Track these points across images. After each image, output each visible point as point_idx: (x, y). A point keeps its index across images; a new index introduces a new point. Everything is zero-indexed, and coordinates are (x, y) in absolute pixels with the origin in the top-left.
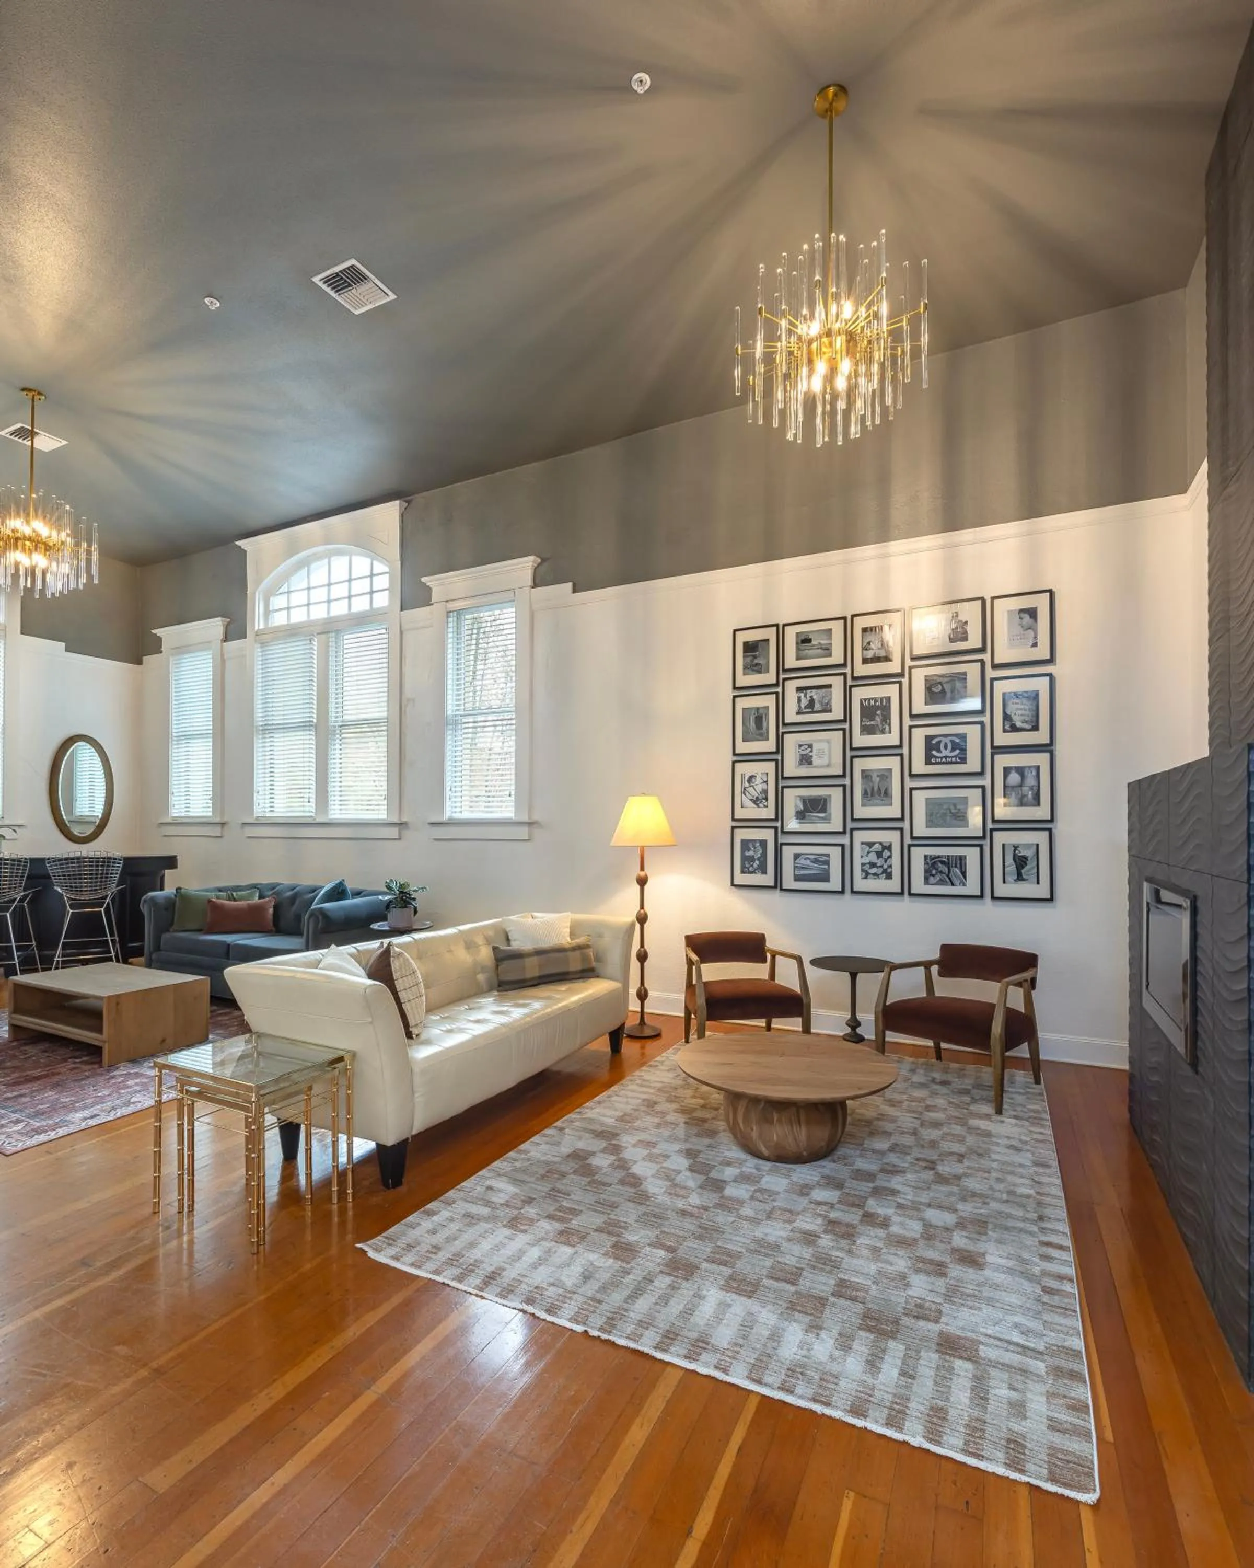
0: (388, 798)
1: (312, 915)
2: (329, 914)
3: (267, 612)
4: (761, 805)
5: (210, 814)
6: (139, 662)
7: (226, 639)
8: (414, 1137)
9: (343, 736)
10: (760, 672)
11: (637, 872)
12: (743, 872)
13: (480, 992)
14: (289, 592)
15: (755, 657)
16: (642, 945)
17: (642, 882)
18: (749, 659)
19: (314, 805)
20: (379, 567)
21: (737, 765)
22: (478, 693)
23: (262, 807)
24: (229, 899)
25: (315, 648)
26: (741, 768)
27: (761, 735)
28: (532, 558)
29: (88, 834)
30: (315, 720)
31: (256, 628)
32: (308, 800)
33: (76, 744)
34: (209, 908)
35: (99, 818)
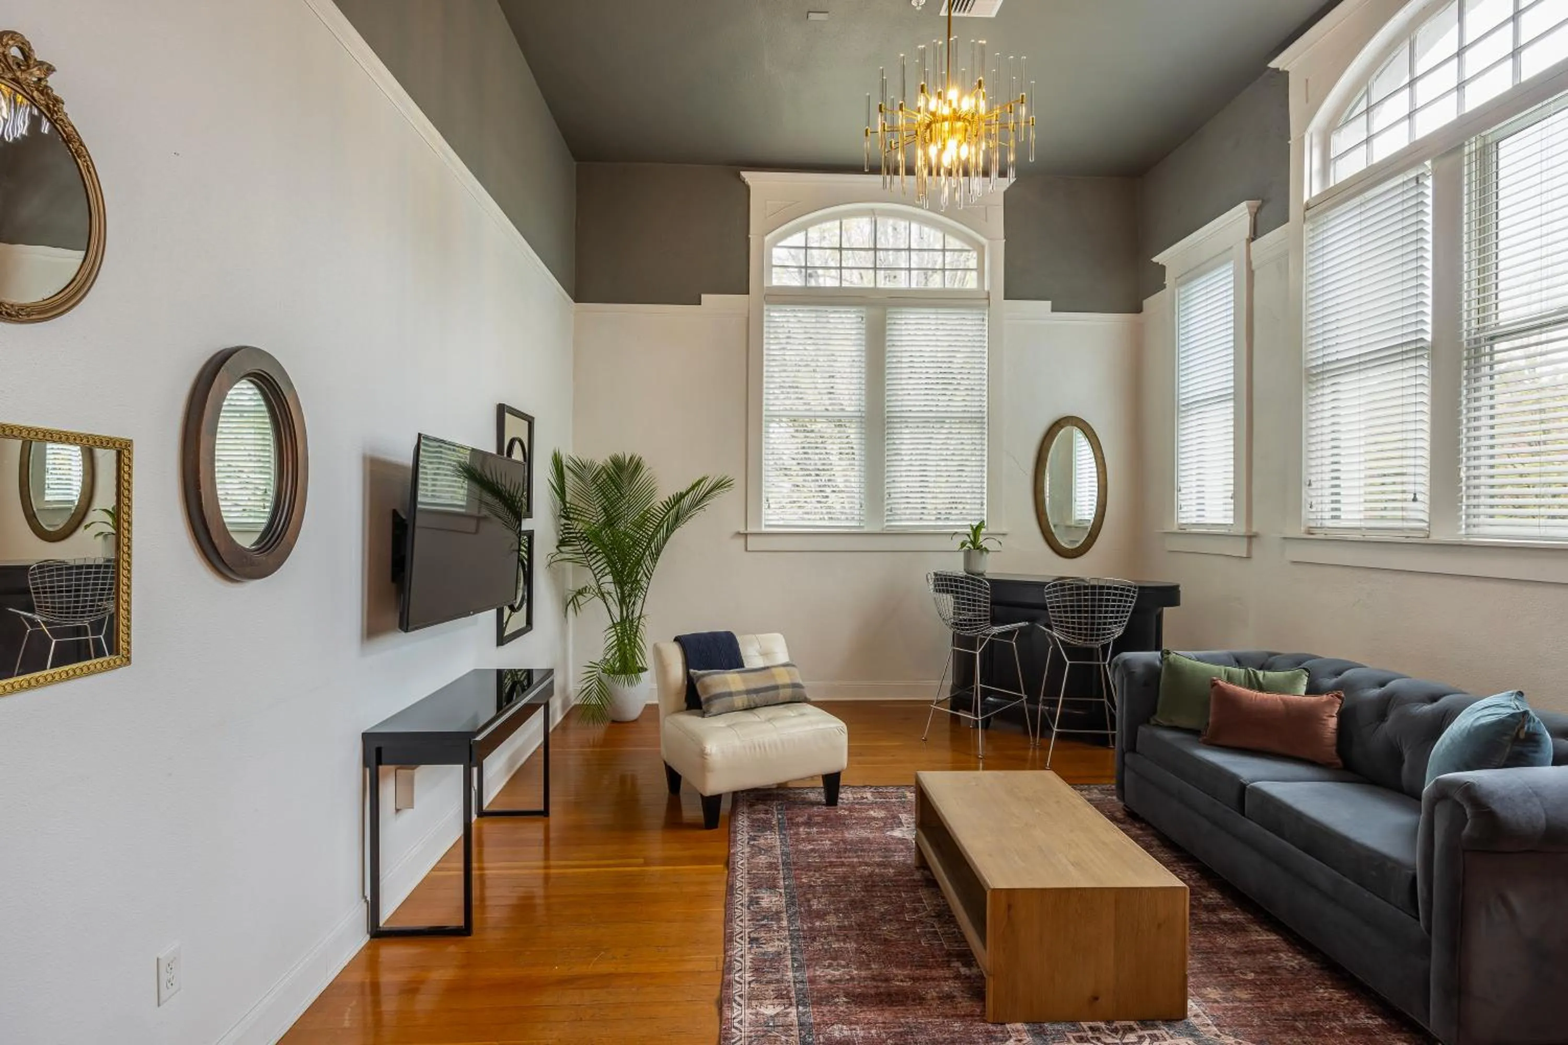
3: (1326, 165)
5: (1231, 521)
6: (1138, 309)
7: (1255, 234)
9: (1499, 356)
14: (1368, 110)
19: (1426, 507)
23: (1318, 512)
24: (1251, 686)
25: (1429, 191)
29: (1078, 545)
30: (1428, 337)
31: (1306, 198)
32: (1412, 496)
33: (1063, 430)
34: (1212, 697)
35: (1089, 525)
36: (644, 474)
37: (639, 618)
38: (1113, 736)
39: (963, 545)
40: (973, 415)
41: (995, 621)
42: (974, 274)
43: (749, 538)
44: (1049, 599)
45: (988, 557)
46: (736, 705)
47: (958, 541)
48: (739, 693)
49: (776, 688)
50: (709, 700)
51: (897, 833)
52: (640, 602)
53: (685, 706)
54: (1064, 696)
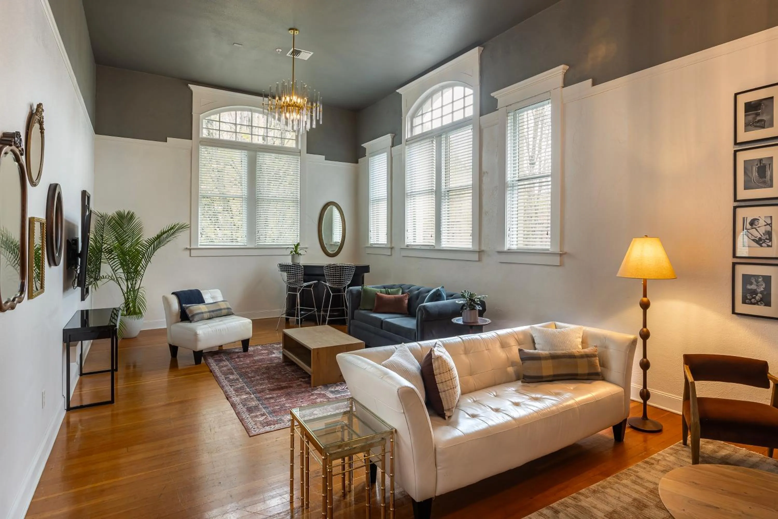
0: (473, 235)
1: (420, 309)
2: (428, 309)
3: (412, 127)
4: (764, 245)
5: (386, 243)
6: (357, 162)
7: (393, 146)
8: (436, 497)
9: (450, 197)
10: (763, 127)
11: (640, 297)
12: (744, 302)
13: (507, 381)
14: (422, 114)
15: (758, 115)
16: (645, 356)
17: (645, 306)
18: (750, 118)
19: (434, 238)
20: (469, 91)
21: (738, 210)
22: (543, 162)
23: (409, 240)
24: (386, 294)
25: (435, 145)
26: (741, 212)
27: (764, 182)
28: (562, 66)
29: (335, 252)
30: (434, 188)
31: (406, 138)
32: (430, 236)
33: (329, 207)
34: (376, 298)
35: (339, 244)
36: (136, 221)
37: (138, 289)
38: (347, 318)
39: (291, 252)
40: (294, 199)
41: (305, 282)
42: (294, 142)
43: (192, 251)
44: (325, 272)
45: (301, 257)
46: (204, 317)
47: (288, 252)
48: (206, 312)
49: (221, 310)
50: (193, 316)
51: (274, 355)
52: (139, 281)
53: (180, 320)
54: (330, 308)
